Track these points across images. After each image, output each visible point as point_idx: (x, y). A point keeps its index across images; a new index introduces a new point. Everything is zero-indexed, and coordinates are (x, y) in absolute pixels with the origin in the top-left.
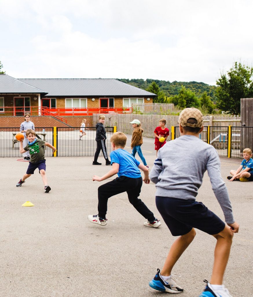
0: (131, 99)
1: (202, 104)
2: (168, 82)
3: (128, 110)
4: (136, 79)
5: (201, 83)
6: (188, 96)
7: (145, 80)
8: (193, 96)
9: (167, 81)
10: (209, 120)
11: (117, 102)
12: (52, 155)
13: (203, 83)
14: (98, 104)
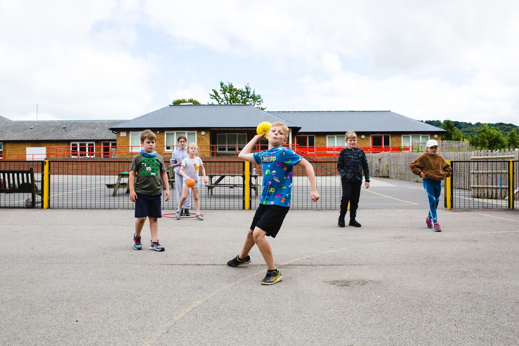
0: (412, 136)
1: (509, 145)
2: (470, 124)
3: (407, 149)
4: (432, 120)
5: (510, 125)
6: (492, 136)
7: (442, 122)
8: (499, 136)
9: (468, 123)
10: (514, 156)
11: (394, 140)
12: (241, 207)
13: (513, 125)
14: (369, 143)
